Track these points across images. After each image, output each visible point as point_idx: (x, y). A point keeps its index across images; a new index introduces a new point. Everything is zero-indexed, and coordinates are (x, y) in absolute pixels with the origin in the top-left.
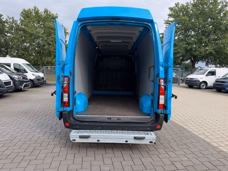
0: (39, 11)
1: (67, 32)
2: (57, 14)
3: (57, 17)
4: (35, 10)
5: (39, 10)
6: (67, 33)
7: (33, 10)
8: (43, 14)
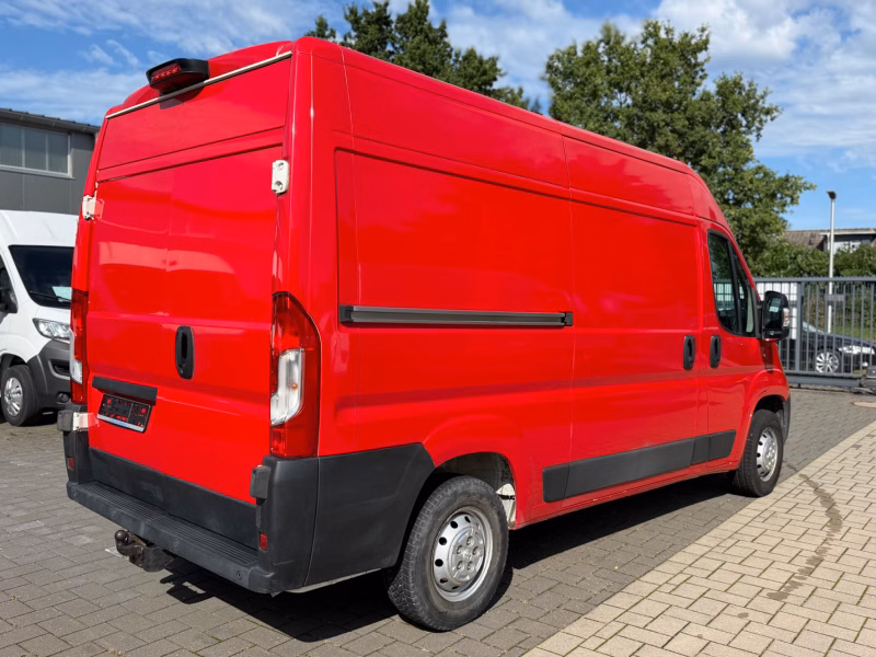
0: (623, 38)
1: (766, 106)
2: (703, 30)
3: (706, 42)
4: (607, 43)
5: (621, 34)
6: (768, 112)
7: (602, 44)
8: (640, 46)
